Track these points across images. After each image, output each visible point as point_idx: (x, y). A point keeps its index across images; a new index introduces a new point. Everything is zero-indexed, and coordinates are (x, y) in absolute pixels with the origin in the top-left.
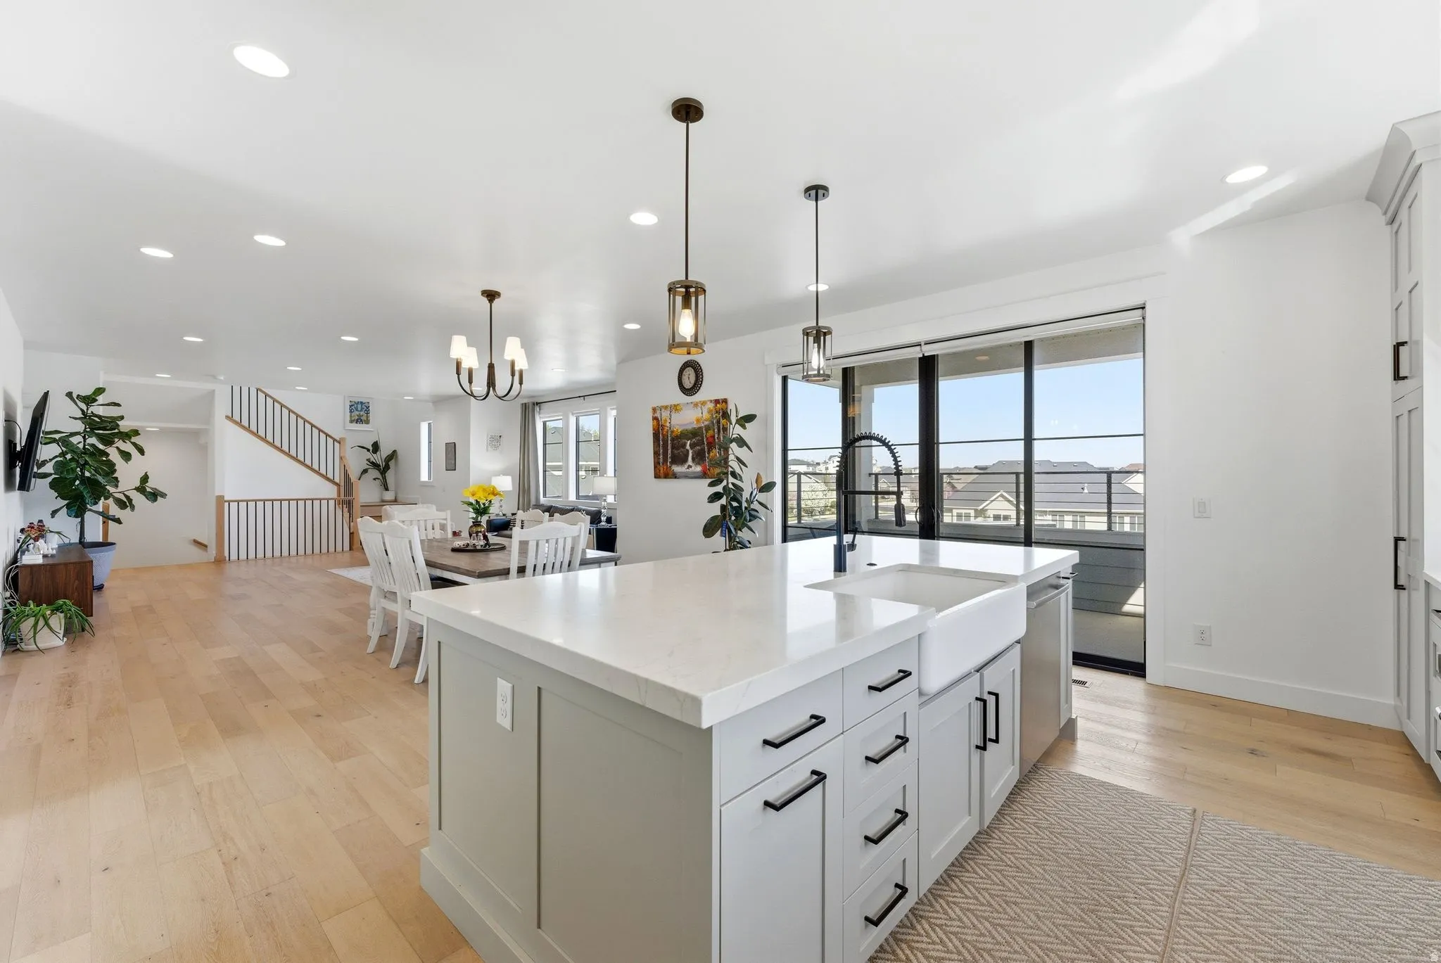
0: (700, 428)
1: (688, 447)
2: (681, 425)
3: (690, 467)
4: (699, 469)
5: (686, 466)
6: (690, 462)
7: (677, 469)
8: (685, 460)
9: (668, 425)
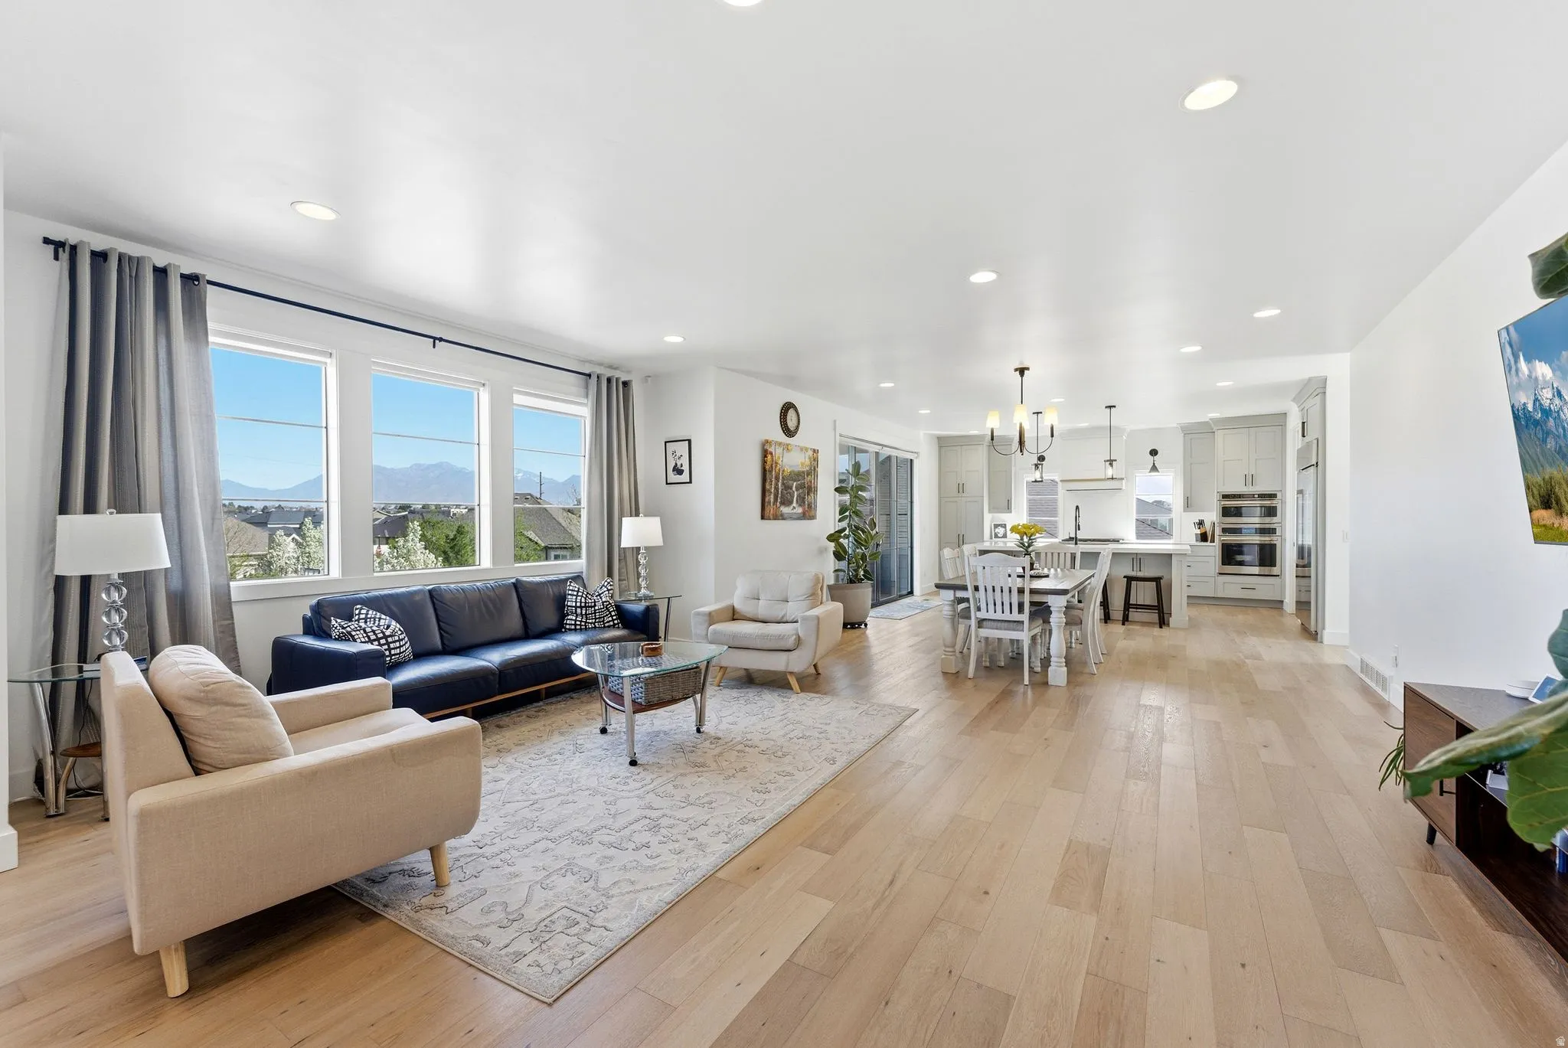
0: (803, 472)
1: (794, 489)
2: (790, 467)
3: (794, 508)
4: (800, 510)
5: (792, 507)
6: (794, 504)
7: (785, 510)
8: (791, 502)
9: (780, 462)
